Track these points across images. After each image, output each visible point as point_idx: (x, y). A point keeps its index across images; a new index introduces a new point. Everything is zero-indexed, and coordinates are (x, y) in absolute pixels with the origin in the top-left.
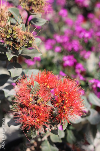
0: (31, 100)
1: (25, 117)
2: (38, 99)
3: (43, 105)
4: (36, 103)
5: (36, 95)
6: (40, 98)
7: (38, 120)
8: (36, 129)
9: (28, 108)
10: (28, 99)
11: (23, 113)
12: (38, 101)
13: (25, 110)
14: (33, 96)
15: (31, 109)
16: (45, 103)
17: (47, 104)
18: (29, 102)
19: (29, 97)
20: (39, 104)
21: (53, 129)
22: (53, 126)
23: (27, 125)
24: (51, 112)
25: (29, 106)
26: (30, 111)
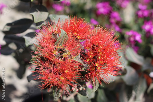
0: (56, 53)
1: (46, 73)
2: (64, 52)
3: (69, 60)
4: (62, 57)
5: (61, 47)
6: (67, 51)
7: (62, 78)
8: (59, 89)
9: (51, 62)
10: (51, 51)
11: (44, 68)
12: (64, 55)
13: (47, 64)
14: (59, 48)
15: (54, 64)
16: (73, 58)
17: (74, 60)
18: (53, 55)
19: (53, 50)
20: (65, 59)
21: (81, 89)
22: (80, 86)
23: (48, 83)
24: (79, 69)
25: (52, 59)
26: (54, 67)
